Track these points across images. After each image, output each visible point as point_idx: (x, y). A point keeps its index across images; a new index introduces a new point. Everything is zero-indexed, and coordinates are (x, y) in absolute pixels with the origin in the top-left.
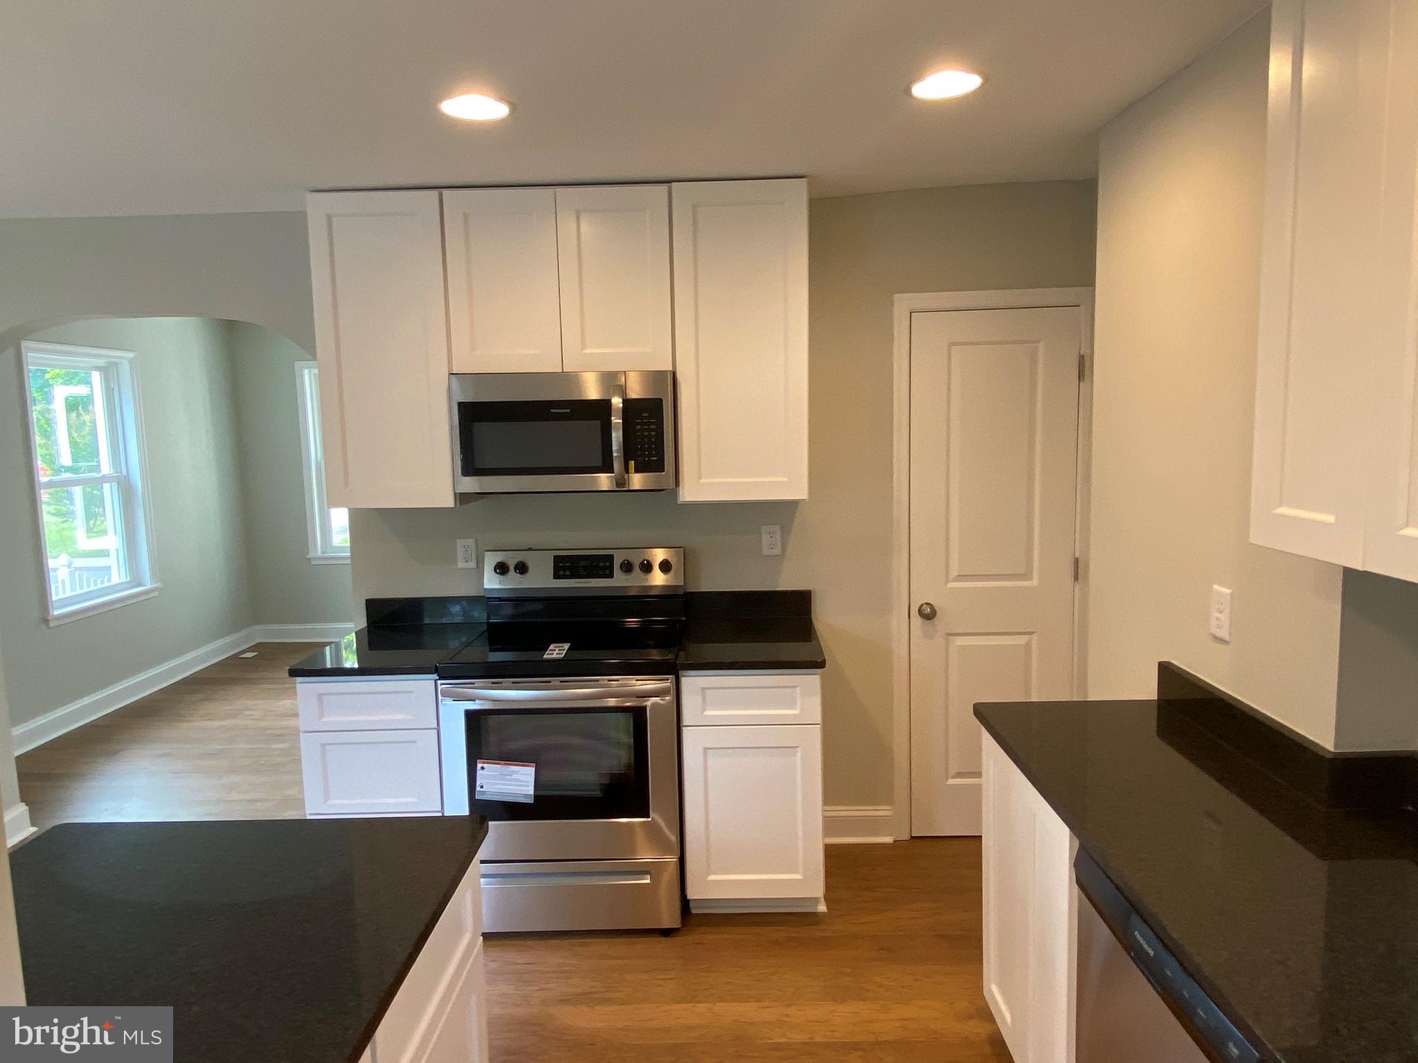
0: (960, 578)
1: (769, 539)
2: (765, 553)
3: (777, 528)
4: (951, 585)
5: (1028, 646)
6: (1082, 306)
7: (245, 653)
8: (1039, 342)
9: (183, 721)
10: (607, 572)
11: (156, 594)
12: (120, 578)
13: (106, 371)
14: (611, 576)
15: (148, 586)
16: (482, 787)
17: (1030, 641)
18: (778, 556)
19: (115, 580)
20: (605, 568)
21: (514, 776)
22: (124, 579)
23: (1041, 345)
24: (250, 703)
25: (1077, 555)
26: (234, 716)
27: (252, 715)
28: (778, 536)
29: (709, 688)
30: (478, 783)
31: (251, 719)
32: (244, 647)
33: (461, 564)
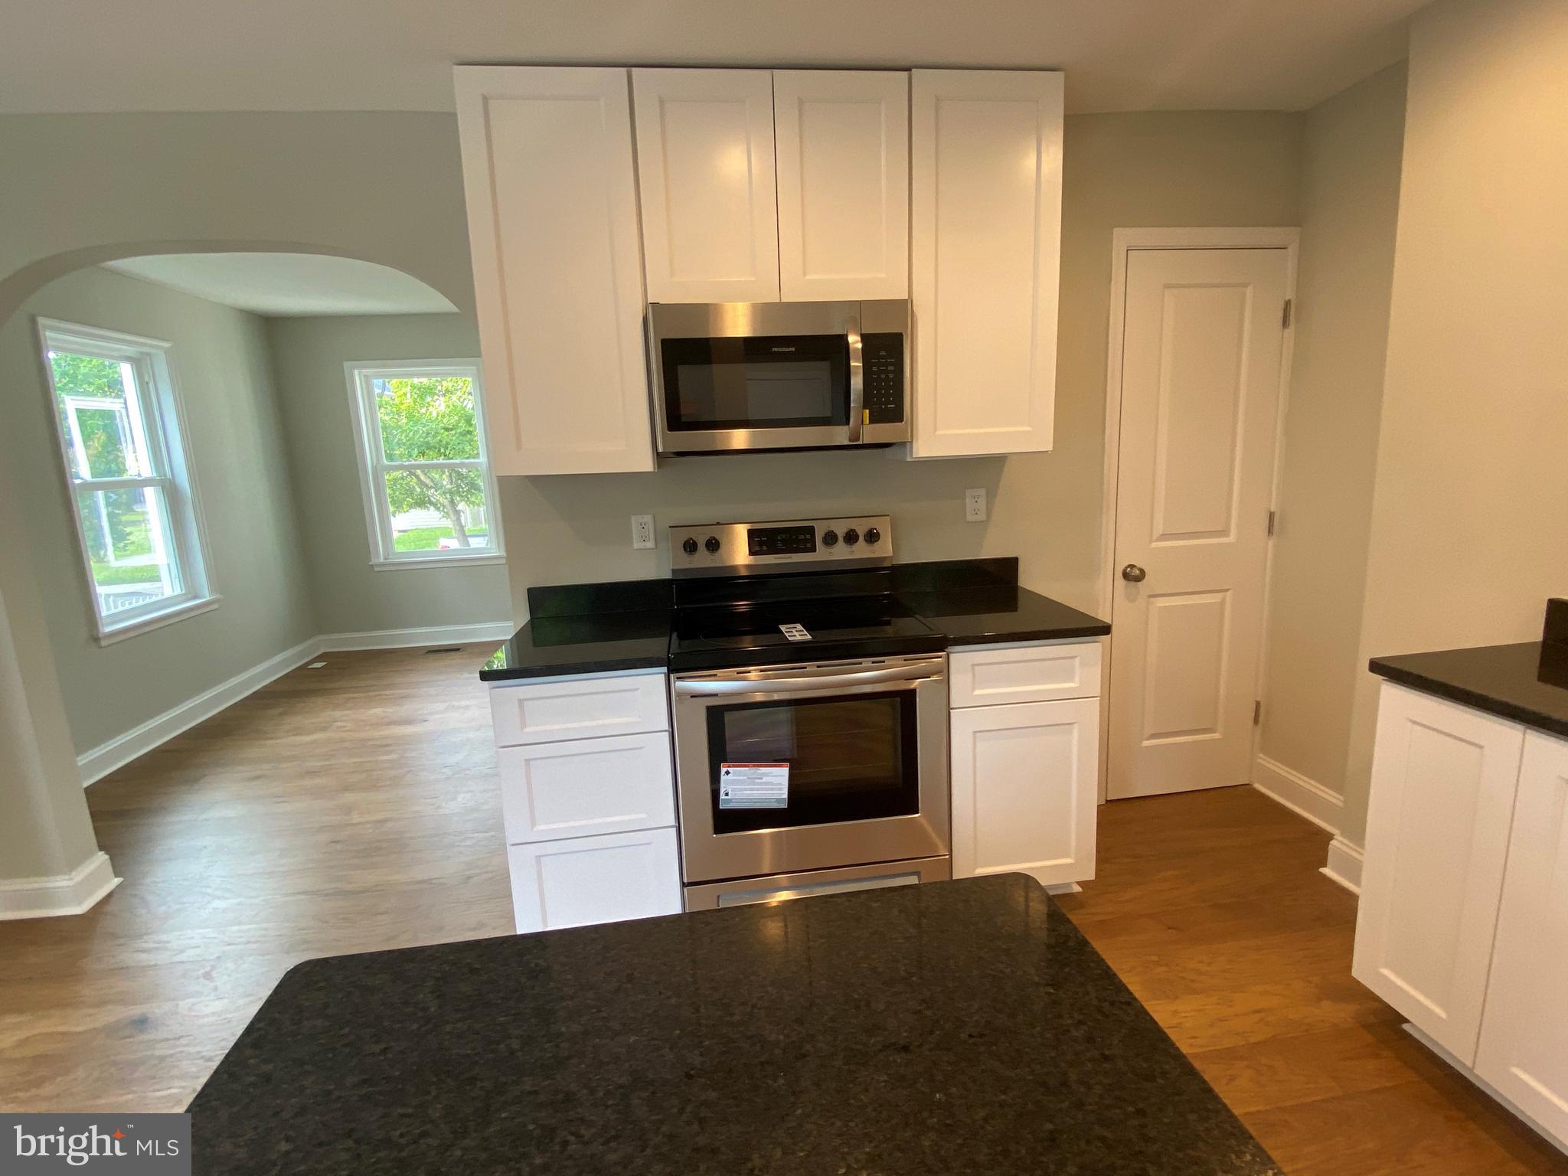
0: (1164, 537)
1: (974, 504)
2: (970, 518)
3: (982, 492)
4: (1154, 545)
5: (1223, 602)
6: (1290, 249)
7: (313, 663)
8: (1247, 287)
9: (267, 739)
10: (809, 545)
11: (215, 606)
12: (173, 591)
13: (138, 363)
14: (813, 549)
15: (207, 598)
16: (727, 794)
17: (1223, 600)
18: (983, 521)
19: (168, 592)
20: (806, 541)
21: (765, 779)
22: (178, 591)
23: (1249, 291)
24: (337, 714)
25: (1272, 510)
26: (324, 729)
27: (345, 727)
28: (982, 501)
29: (978, 665)
30: (722, 791)
31: (342, 731)
32: (310, 658)
33: (636, 546)
